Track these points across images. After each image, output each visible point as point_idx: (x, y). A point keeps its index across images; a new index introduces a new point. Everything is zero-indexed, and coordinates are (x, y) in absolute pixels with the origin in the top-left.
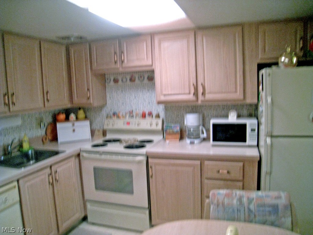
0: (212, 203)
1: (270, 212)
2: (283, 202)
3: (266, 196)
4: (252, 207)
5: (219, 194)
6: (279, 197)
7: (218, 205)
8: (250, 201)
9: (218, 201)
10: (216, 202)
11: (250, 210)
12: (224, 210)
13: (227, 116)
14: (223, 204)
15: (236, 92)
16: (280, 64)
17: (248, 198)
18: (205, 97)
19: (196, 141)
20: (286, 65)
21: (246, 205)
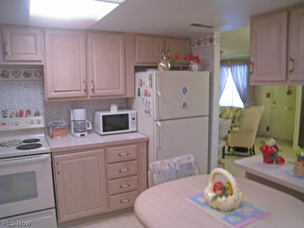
0: (155, 173)
1: (188, 168)
2: (192, 160)
3: (182, 159)
4: (177, 168)
5: (157, 164)
6: (189, 158)
7: (159, 173)
8: (175, 165)
9: (158, 170)
10: (157, 171)
11: (176, 170)
12: (164, 175)
13: (109, 110)
14: (162, 170)
15: (119, 88)
16: (159, 68)
17: (173, 163)
18: (94, 93)
19: (86, 133)
20: (164, 69)
21: (174, 168)
